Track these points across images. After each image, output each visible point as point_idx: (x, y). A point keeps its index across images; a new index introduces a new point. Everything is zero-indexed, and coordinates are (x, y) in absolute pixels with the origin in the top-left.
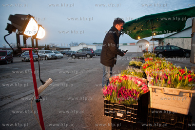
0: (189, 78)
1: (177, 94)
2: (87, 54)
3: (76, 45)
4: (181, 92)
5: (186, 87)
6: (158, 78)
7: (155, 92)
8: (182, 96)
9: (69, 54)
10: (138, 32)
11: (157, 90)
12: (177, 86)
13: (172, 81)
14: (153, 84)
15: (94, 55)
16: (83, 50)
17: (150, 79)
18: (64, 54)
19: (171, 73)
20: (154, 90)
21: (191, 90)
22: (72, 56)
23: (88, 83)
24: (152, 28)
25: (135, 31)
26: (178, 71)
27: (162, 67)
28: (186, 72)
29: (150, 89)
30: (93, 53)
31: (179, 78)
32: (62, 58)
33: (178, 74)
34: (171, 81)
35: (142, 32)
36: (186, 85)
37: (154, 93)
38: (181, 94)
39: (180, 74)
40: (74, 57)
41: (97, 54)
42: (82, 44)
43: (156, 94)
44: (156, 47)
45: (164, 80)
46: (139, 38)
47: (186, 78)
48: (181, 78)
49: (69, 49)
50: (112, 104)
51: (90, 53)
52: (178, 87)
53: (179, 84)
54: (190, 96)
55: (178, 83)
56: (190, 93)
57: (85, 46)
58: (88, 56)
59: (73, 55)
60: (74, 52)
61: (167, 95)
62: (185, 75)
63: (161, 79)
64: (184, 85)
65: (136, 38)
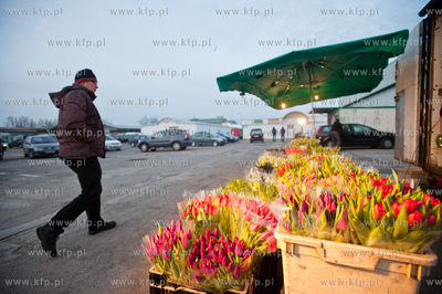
0: (409, 211)
1: (370, 265)
2: (174, 142)
3: (155, 122)
4: (381, 260)
5: (399, 243)
6: (306, 208)
7: (298, 255)
8: (386, 272)
9: (136, 142)
10: (281, 94)
11: (301, 250)
12: (367, 236)
13: (352, 221)
14: (289, 230)
15: (190, 144)
16: (164, 133)
17: (281, 210)
18: (124, 141)
19: (347, 190)
20: (294, 249)
21: (416, 253)
22: (140, 147)
23: (158, 208)
24: (311, 83)
25: (274, 91)
26: (369, 186)
27: (327, 170)
28: (396, 187)
29: (282, 245)
30: (188, 139)
31: (374, 210)
32: (118, 149)
33: (369, 195)
34: (346, 219)
35: (288, 92)
36: (400, 237)
37: (294, 259)
38: (381, 267)
39: (378, 194)
40: (144, 147)
41: (196, 141)
42: (166, 120)
43: (301, 261)
44: (322, 127)
45: (323, 216)
46: (283, 105)
47: (397, 212)
48: (381, 212)
49: (139, 131)
50: (170, 284)
51: (181, 139)
52: (371, 241)
53: (375, 231)
54: (414, 276)
55: (369, 228)
56: (415, 266)
57: (173, 125)
58: (177, 146)
59: (142, 143)
60: (146, 137)
61: (335, 268)
62: (394, 200)
63: (314, 211)
64: (392, 237)
65: (276, 106)
